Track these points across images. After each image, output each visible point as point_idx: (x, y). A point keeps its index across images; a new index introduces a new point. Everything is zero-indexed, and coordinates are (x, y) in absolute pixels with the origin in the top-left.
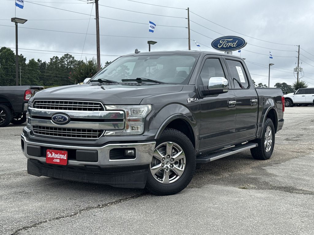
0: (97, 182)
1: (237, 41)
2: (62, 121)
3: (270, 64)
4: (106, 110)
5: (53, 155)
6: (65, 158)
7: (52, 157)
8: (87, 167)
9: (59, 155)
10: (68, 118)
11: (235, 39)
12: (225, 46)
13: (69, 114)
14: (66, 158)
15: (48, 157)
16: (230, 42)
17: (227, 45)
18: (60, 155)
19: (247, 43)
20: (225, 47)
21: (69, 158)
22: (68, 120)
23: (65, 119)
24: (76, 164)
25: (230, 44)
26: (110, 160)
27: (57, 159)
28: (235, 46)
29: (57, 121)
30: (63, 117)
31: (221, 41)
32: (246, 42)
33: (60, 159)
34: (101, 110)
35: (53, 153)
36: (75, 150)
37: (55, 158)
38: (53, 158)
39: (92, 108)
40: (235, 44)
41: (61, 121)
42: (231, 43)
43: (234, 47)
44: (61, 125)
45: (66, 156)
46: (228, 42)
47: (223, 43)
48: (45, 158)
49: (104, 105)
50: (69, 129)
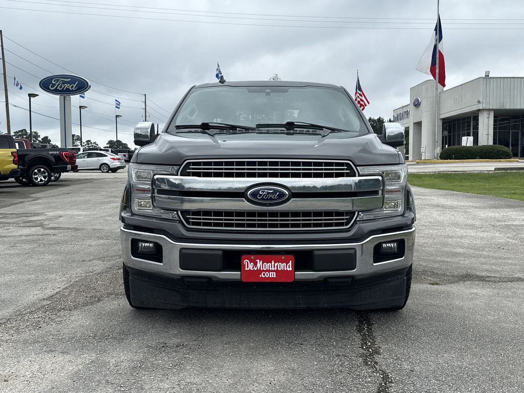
0: (326, 305)
1: (77, 82)
2: (275, 199)
3: (117, 116)
4: (359, 176)
5: (258, 265)
6: (288, 269)
7: (256, 269)
8: (330, 280)
9: (273, 263)
10: (287, 193)
11: (73, 79)
12: (60, 87)
13: (289, 185)
14: (291, 269)
15: (246, 269)
16: (67, 83)
17: (63, 86)
18: (276, 264)
19: (90, 86)
20: (60, 89)
21: (297, 267)
22: (287, 196)
23: (282, 195)
24: (312, 278)
25: (67, 86)
26: (374, 264)
27: (269, 271)
28: (74, 89)
29: (262, 199)
30: (275, 191)
31: (54, 81)
32: (89, 84)
33: (277, 271)
34: (348, 175)
35: (258, 261)
36: (310, 252)
37: (263, 271)
38: (260, 272)
39: (344, 173)
40: (74, 86)
41: (271, 199)
42: (69, 85)
43: (73, 91)
44: (268, 206)
45: (290, 264)
46: (64, 83)
47: (57, 84)
48: (240, 273)
49: (356, 166)
50: (285, 214)
